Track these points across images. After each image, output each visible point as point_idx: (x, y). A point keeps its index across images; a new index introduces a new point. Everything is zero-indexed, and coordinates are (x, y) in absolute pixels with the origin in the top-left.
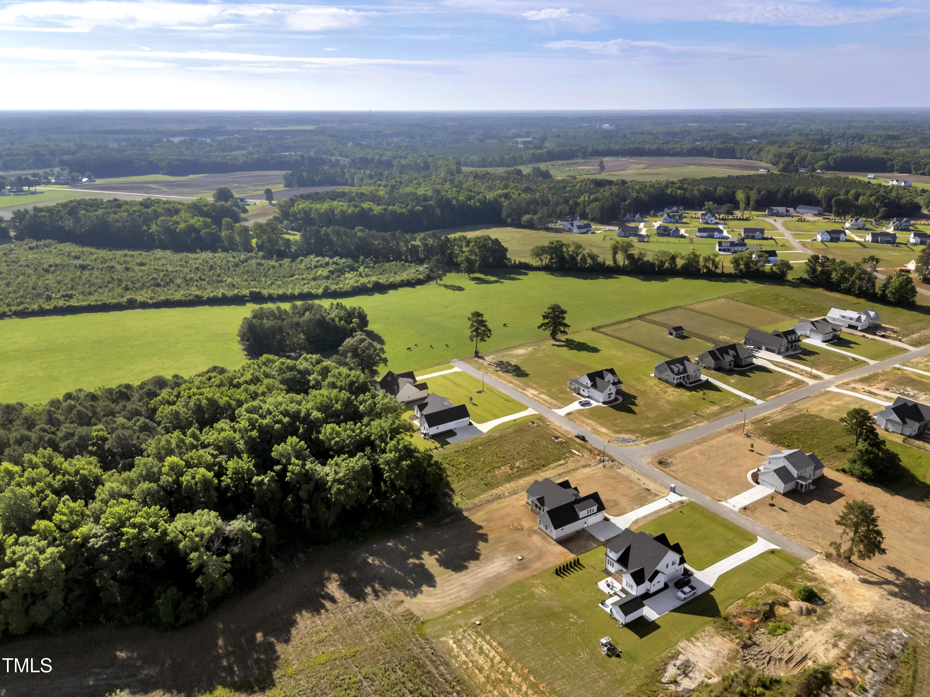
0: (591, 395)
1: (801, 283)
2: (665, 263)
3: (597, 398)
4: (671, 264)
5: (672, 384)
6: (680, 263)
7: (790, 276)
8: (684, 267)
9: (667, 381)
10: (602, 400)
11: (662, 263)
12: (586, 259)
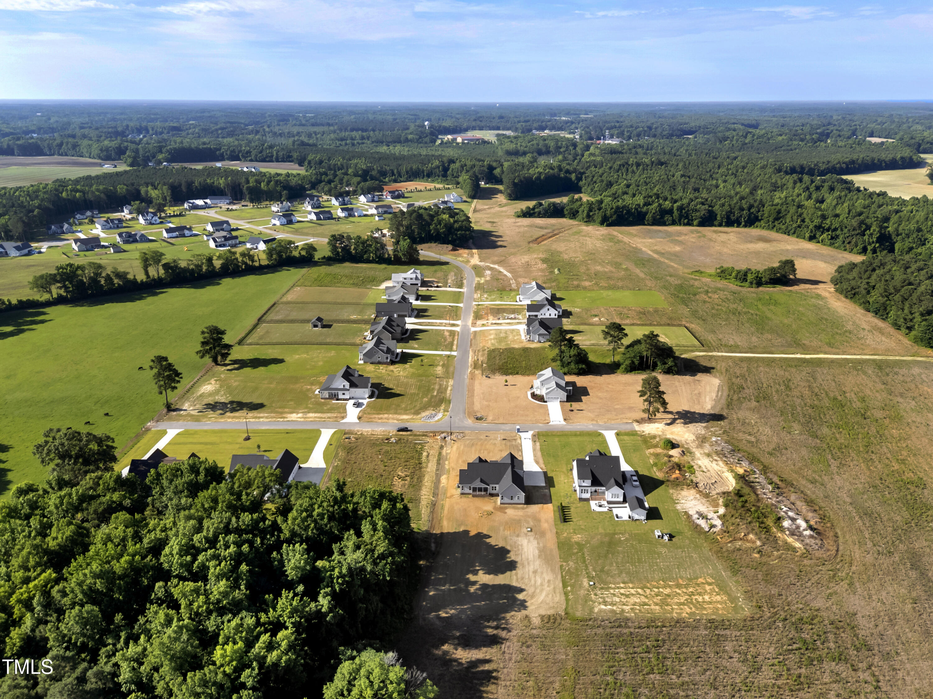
0: (353, 395)
1: (328, 261)
2: (201, 266)
3: (362, 396)
4: (208, 266)
5: (386, 363)
6: (217, 264)
7: (317, 256)
8: (224, 267)
9: (380, 363)
10: (367, 396)
11: (199, 266)
12: (112, 279)
